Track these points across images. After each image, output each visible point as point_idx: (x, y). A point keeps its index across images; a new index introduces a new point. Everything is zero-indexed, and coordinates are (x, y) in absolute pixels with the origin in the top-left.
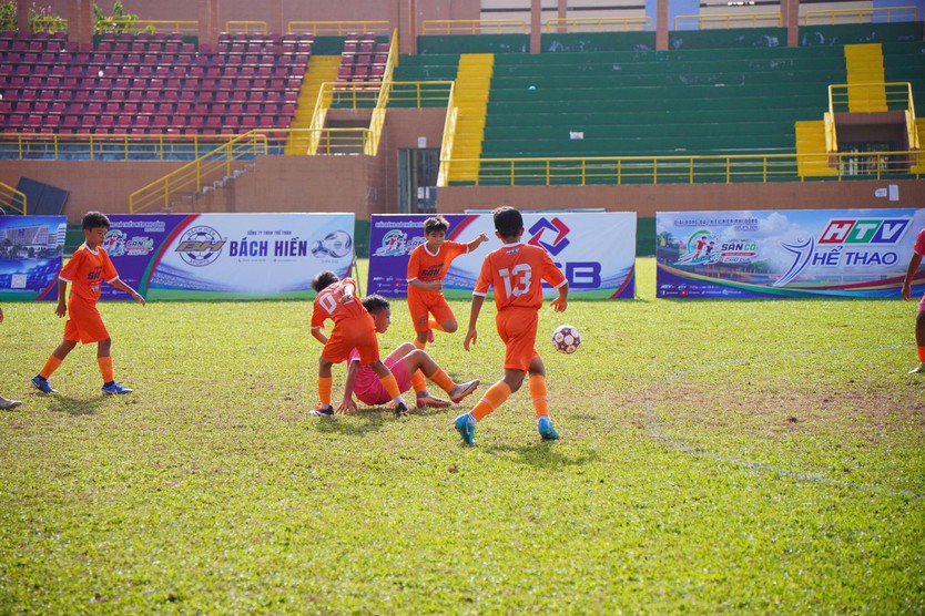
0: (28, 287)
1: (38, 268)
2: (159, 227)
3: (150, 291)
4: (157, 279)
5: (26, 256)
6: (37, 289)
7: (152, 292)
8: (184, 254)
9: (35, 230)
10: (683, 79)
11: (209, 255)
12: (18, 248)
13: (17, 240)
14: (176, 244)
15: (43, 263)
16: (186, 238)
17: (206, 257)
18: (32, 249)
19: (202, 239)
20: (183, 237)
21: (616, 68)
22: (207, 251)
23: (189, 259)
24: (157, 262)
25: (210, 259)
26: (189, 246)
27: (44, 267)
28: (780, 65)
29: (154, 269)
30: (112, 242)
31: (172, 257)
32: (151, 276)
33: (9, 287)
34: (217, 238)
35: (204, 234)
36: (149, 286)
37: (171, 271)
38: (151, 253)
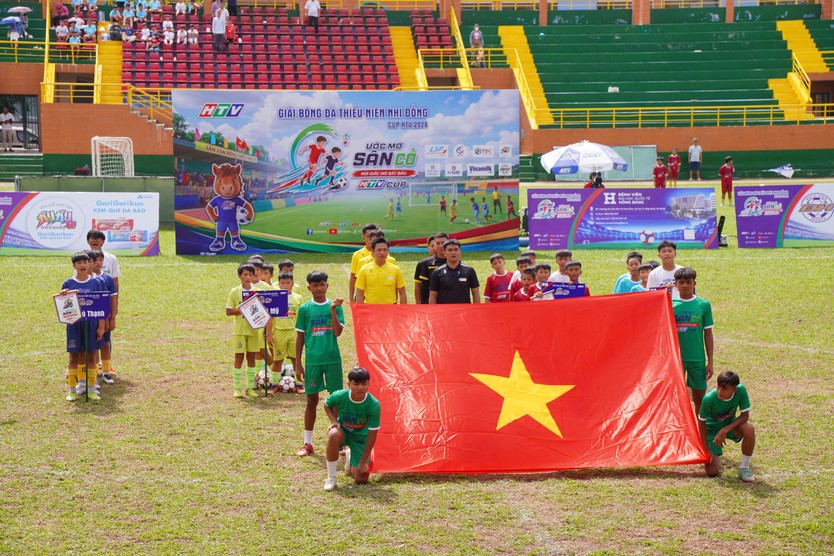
0: (696, 239)
1: (701, 225)
2: (785, 194)
3: (785, 241)
4: (789, 232)
5: (691, 216)
6: (703, 240)
7: (786, 242)
8: (806, 214)
9: (694, 198)
10: (670, 47)
11: (825, 214)
12: (684, 211)
13: (683, 205)
14: (798, 206)
15: (704, 221)
16: (805, 202)
17: (823, 216)
18: (694, 212)
19: (817, 202)
20: (803, 201)
21: (617, 38)
22: (823, 211)
23: (810, 217)
24: (787, 220)
25: (826, 217)
26: (808, 208)
27: (705, 225)
28: (735, 36)
29: (786, 225)
30: (752, 206)
31: (797, 215)
32: (784, 230)
33: (683, 239)
34: (829, 202)
35: (818, 199)
36: (784, 237)
37: (797, 226)
38: (782, 214)
